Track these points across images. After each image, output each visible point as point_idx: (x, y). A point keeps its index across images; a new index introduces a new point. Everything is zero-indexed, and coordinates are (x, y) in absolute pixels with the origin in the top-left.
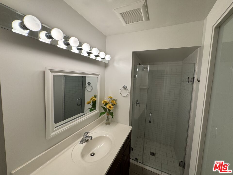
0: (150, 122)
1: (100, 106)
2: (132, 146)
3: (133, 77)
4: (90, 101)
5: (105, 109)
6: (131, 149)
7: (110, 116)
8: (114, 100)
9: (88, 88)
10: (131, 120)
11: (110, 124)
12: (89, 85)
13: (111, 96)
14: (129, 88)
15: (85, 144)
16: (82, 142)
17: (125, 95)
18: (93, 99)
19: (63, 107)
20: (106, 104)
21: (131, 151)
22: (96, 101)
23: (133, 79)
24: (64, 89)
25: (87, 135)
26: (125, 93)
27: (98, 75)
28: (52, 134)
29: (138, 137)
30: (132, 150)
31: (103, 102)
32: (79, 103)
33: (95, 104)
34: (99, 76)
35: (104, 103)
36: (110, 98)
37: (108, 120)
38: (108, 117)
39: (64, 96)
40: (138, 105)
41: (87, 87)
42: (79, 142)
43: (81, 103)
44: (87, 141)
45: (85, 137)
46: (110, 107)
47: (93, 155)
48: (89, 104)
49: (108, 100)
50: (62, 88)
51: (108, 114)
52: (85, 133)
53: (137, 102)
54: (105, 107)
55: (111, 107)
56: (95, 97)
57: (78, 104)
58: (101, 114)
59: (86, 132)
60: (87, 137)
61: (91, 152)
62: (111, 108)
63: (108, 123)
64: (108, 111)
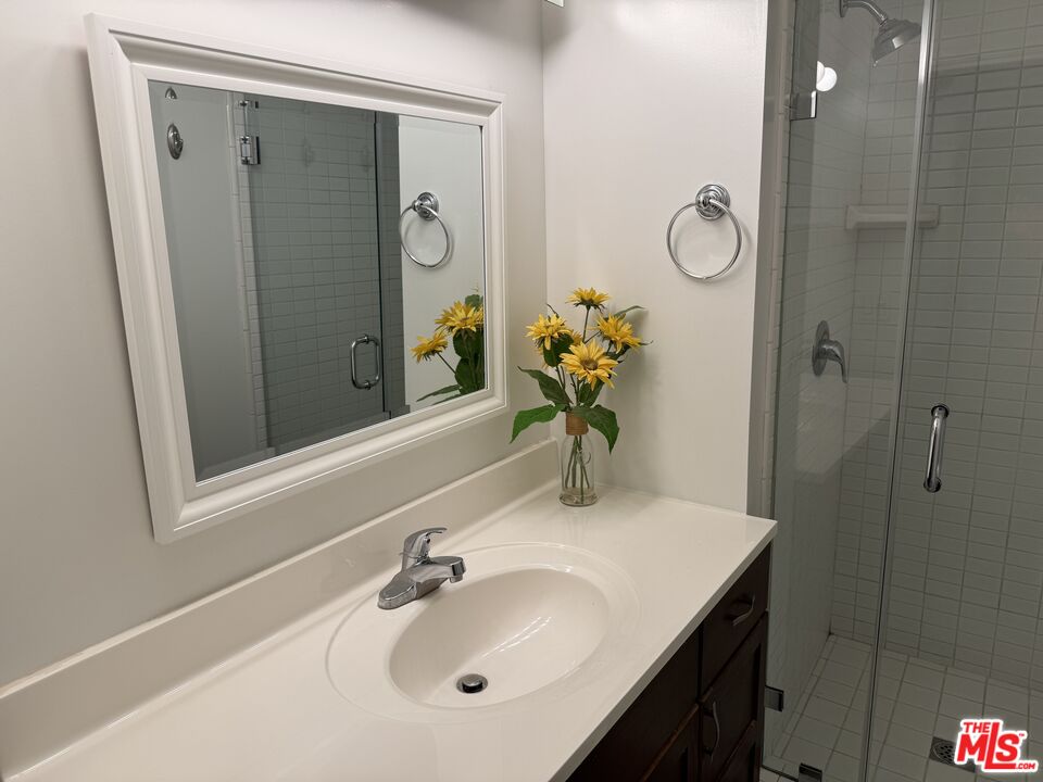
0: (933, 485)
1: (515, 368)
2: (774, 677)
3: (781, 107)
4: (439, 331)
5: (551, 387)
6: (768, 696)
7: (594, 437)
8: (621, 315)
9: (419, 245)
10: (766, 473)
11: (593, 499)
12: (425, 215)
13: (598, 286)
14: (747, 205)
15: (414, 609)
16: (393, 596)
17: (714, 264)
18: (462, 315)
19: (261, 406)
20: (560, 345)
21: (770, 714)
22: (480, 331)
23: (781, 121)
24: (252, 272)
25: (424, 550)
26: (711, 250)
27: (486, 109)
28: (189, 511)
29: (830, 634)
30: (780, 708)
31: (533, 332)
32: (368, 373)
33: (476, 357)
34: (493, 121)
35: (542, 340)
36: (589, 303)
37: (583, 468)
38: (578, 445)
39: (255, 328)
40: (831, 364)
41: (412, 234)
42: (376, 599)
43: (382, 368)
44: (429, 590)
45: (411, 562)
46: (588, 363)
47: (473, 686)
48: (433, 352)
49: (575, 321)
50: (240, 270)
51: (575, 421)
52: (411, 540)
53: (821, 342)
54: (551, 372)
55: (600, 362)
56: (475, 302)
57: (360, 382)
58: (523, 420)
59: (424, 531)
60: (427, 562)
61: (466, 669)
62: (599, 372)
63: (577, 495)
64: (574, 404)
